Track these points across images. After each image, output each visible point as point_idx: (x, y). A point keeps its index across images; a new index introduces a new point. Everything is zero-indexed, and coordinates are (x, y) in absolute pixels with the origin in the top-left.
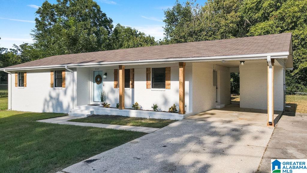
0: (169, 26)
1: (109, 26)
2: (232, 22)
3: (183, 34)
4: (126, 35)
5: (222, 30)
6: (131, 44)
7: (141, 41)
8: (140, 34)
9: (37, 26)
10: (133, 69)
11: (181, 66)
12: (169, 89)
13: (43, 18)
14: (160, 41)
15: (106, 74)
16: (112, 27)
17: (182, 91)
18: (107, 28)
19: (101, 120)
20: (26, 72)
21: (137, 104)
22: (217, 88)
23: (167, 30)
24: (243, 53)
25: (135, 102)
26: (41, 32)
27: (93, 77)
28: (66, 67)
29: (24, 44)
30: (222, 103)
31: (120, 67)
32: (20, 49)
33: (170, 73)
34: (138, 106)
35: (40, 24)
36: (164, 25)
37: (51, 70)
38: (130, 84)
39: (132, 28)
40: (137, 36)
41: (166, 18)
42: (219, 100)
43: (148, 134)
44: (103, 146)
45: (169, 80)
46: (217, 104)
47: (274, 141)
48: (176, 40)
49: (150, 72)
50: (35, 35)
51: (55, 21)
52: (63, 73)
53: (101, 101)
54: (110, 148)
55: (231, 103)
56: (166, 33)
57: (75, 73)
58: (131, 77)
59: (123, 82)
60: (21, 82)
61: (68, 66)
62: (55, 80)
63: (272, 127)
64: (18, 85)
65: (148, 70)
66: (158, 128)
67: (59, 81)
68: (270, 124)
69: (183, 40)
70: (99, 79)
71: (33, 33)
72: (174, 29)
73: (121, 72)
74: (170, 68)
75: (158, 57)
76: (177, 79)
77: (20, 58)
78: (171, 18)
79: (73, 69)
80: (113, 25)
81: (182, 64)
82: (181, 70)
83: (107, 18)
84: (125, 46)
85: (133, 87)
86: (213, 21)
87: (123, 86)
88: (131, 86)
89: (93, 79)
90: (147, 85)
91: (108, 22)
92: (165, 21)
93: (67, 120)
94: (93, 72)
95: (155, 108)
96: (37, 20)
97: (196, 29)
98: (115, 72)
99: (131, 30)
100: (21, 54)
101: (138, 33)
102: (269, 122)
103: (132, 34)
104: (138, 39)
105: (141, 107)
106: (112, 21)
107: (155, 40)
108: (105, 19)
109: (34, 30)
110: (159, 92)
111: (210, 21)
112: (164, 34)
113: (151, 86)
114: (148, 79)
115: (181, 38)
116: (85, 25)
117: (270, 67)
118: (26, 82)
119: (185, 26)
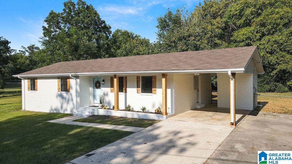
0: (161, 32)
1: (108, 32)
2: (218, 27)
3: (174, 39)
4: (124, 38)
5: (208, 36)
6: (128, 47)
7: (137, 43)
8: (136, 36)
9: (44, 34)
10: (126, 77)
11: (164, 77)
12: (155, 93)
13: (50, 26)
14: (155, 43)
15: (104, 81)
16: (110, 32)
17: (165, 97)
18: (106, 34)
19: (99, 121)
20: (36, 78)
21: (129, 107)
22: (198, 91)
23: (160, 35)
24: (210, 68)
25: (128, 105)
26: (47, 38)
27: (93, 82)
28: (70, 76)
29: (31, 45)
30: (202, 103)
31: (115, 76)
32: (28, 50)
33: (155, 81)
34: (130, 108)
35: (47, 32)
36: (157, 30)
37: (58, 78)
38: (124, 89)
39: (129, 31)
40: (133, 38)
41: (158, 25)
42: (200, 101)
43: (134, 133)
44: (99, 143)
45: (155, 87)
46: (198, 104)
47: (229, 138)
48: (167, 44)
49: (140, 80)
50: (43, 42)
51: (60, 28)
52: (68, 80)
53: (100, 103)
54: (104, 145)
55: (212, 103)
56: (158, 38)
57: (78, 80)
58: (124, 83)
59: (117, 88)
60: (33, 87)
61: (72, 75)
62: (62, 85)
63: (234, 126)
64: (30, 89)
65: (138, 78)
66: (144, 127)
67: (65, 87)
68: (232, 124)
69: (173, 44)
70: (98, 85)
71: (41, 40)
72: (166, 34)
73: (115, 80)
74: (155, 76)
75: (145, 69)
76: (161, 87)
77: (28, 58)
78: (163, 24)
79: (77, 77)
80: (111, 31)
81: (164, 75)
82: (164, 80)
83: (106, 25)
84: (123, 48)
85: (126, 92)
86: (200, 27)
87: (117, 91)
88: (124, 91)
89: (93, 85)
90: (137, 90)
91: (107, 29)
92: (158, 27)
93: (72, 120)
94: (93, 79)
95: (144, 109)
96: (44, 28)
97: (185, 35)
98: (111, 79)
99: (128, 33)
100: (29, 54)
101: (134, 36)
102: (231, 123)
103: (129, 37)
104: (134, 41)
105: (133, 108)
106: (111, 28)
107: (150, 42)
108: (104, 25)
109: (42, 37)
110: (147, 96)
111: (198, 26)
112: (157, 39)
113: (140, 91)
114: (138, 87)
115: (171, 42)
116: (87, 33)
117: (232, 79)
118: (37, 87)
119: (175, 31)
